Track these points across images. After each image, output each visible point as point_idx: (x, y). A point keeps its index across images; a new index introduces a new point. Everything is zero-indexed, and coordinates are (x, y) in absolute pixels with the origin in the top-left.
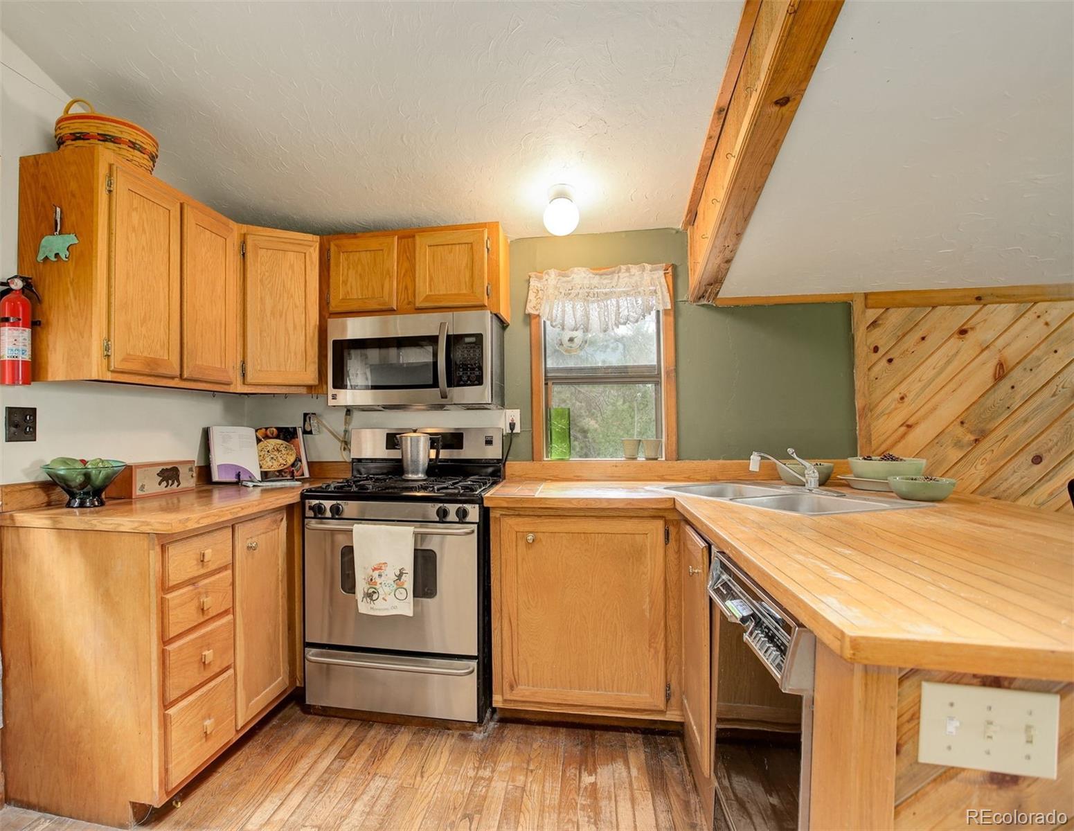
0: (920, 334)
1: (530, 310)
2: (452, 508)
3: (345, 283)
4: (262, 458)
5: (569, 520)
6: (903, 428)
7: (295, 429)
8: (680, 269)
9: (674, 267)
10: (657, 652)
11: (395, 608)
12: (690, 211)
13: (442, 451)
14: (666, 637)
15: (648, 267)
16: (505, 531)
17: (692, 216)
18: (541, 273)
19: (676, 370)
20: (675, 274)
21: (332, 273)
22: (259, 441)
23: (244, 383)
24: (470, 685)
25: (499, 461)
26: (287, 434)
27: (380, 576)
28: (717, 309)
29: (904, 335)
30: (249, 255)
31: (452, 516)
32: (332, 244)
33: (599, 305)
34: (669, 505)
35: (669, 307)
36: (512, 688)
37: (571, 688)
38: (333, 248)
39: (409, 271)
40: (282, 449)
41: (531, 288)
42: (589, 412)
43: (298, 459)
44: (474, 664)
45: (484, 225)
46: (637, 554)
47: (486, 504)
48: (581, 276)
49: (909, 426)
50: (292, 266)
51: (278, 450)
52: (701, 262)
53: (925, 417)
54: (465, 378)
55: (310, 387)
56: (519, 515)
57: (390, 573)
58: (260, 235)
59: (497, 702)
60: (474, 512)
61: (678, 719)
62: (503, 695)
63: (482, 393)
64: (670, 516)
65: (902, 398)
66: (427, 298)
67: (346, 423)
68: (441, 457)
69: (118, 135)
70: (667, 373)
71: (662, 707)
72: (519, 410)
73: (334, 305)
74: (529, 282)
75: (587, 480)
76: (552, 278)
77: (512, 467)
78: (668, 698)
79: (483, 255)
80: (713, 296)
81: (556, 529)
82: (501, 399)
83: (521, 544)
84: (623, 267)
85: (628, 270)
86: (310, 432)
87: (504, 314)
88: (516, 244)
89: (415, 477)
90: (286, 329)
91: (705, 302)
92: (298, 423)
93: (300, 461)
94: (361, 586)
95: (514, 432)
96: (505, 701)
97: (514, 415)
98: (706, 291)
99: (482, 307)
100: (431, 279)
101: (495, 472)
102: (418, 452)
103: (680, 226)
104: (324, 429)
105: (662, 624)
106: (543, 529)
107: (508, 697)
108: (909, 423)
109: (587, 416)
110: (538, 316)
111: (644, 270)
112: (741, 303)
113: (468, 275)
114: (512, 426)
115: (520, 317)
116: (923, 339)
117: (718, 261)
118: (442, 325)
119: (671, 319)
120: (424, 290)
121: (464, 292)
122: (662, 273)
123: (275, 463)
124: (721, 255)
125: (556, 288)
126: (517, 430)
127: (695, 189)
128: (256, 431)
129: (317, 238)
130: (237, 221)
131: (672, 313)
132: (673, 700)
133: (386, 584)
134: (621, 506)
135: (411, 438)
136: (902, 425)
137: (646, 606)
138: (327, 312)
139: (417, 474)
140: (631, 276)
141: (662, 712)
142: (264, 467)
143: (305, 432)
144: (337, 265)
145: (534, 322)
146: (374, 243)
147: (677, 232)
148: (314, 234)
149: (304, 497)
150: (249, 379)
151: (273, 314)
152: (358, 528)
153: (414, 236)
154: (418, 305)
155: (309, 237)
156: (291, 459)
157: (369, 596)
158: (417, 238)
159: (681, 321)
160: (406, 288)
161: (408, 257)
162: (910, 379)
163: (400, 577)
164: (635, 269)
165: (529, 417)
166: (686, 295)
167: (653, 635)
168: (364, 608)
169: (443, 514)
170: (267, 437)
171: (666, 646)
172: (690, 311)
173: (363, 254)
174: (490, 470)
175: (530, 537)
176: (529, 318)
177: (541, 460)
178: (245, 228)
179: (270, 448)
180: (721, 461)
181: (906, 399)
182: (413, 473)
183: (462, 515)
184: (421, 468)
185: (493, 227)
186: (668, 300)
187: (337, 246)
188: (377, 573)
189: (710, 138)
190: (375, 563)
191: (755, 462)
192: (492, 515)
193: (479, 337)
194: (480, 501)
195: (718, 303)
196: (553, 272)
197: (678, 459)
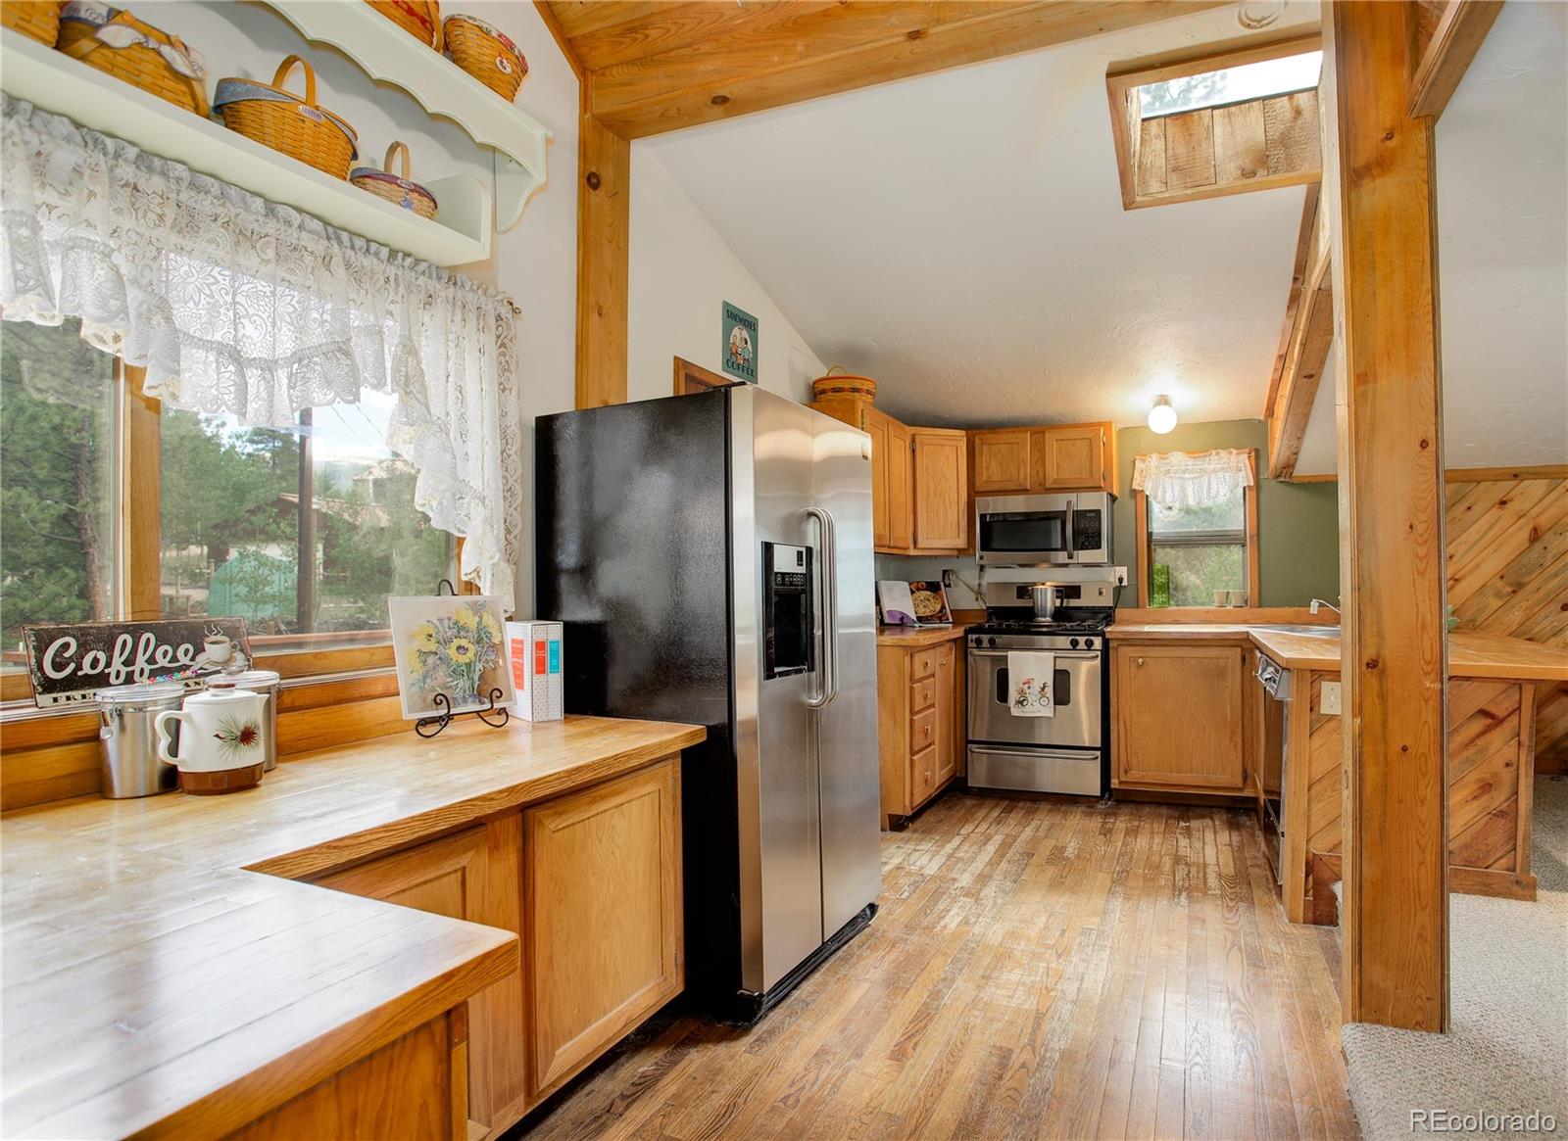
0: (1467, 505)
1: (1135, 486)
2: (1082, 640)
3: (988, 468)
4: (916, 606)
5: (1169, 648)
6: (1451, 582)
7: (938, 583)
8: (1261, 452)
9: (1257, 451)
10: (1236, 745)
11: (1039, 711)
12: (1268, 409)
13: (1065, 600)
14: (1243, 734)
15: (1234, 451)
16: (1122, 656)
17: (1270, 411)
18: (1144, 455)
19: (1258, 535)
20: (1258, 457)
21: (977, 460)
22: (912, 592)
23: (915, 548)
24: (1096, 767)
25: (1110, 608)
26: (933, 587)
27: (1029, 688)
28: (1292, 484)
29: (1453, 505)
30: (918, 451)
31: (1082, 645)
32: (977, 438)
33: (1193, 483)
34: (1245, 636)
35: (1252, 484)
36: (1126, 772)
37: (1171, 772)
38: (977, 441)
39: (1041, 459)
40: (931, 598)
41: (1136, 468)
42: (1189, 564)
43: (943, 607)
44: (1098, 753)
45: (1100, 424)
46: (1221, 673)
47: (1107, 636)
48: (1178, 458)
49: (1457, 580)
50: (947, 458)
51: (928, 600)
52: (1277, 452)
53: (1470, 572)
54: (1087, 544)
55: (960, 550)
56: (1132, 645)
57: (1036, 686)
58: (925, 433)
59: (1115, 784)
60: (1098, 642)
61: (1252, 795)
62: (1119, 778)
63: (1100, 555)
64: (1245, 646)
65: (1451, 557)
66: (1055, 481)
67: (980, 577)
68: (1064, 605)
69: (860, 387)
70: (1251, 537)
71: (1240, 785)
72: (1126, 568)
73: (979, 485)
74: (1134, 462)
75: (1184, 623)
76: (1154, 460)
77: (1120, 613)
78: (1245, 779)
79: (1100, 446)
80: (1288, 476)
81: (1159, 655)
82: (1113, 560)
83: (1134, 665)
84: (1214, 452)
85: (1218, 454)
86: (949, 586)
87: (1115, 493)
88: (1124, 432)
89: (1043, 619)
90: (945, 508)
91: (1282, 479)
92: (939, 578)
93: (945, 608)
94: (1013, 695)
95: (1123, 584)
96: (1121, 783)
97: (1122, 571)
98: (1282, 472)
99: (1098, 488)
100: (1058, 466)
101: (1107, 615)
102: (1046, 601)
103: (1262, 418)
104: (961, 583)
105: (1240, 724)
106: (1150, 654)
107: (1123, 779)
108: (1456, 577)
109: (1186, 569)
110: (1142, 491)
111: (1231, 453)
112: (1314, 480)
113: (1088, 464)
114: (1121, 580)
115: (1127, 492)
116: (1469, 508)
117: (1287, 453)
118: (1069, 503)
119: (1254, 494)
120: (1052, 475)
121: (1084, 476)
122: (1246, 456)
123: (928, 610)
124: (1288, 451)
125: (1157, 467)
126: (1125, 583)
127: (1270, 397)
128: (910, 584)
129: (964, 433)
130: (909, 425)
131: (1255, 488)
132: (1249, 781)
133: (1033, 695)
134: (1208, 637)
135: (1041, 589)
136: (1451, 579)
137: (1228, 711)
138: (973, 493)
139: (1045, 617)
140: (1220, 459)
141: (1240, 790)
142: (919, 612)
143: (945, 586)
144: (981, 455)
145: (1138, 496)
146: (1011, 437)
147: (1260, 421)
148: (962, 429)
149: (967, 632)
150: (920, 545)
151: (935, 494)
152: (1010, 654)
153: (1043, 432)
154: (1047, 486)
155: (958, 432)
156: (938, 607)
157: (1020, 703)
158: (1047, 434)
159: (1263, 495)
160: (1038, 473)
161: (1040, 448)
162: (1459, 540)
163: (1043, 689)
164: (1223, 453)
165: (1134, 573)
166: (1265, 474)
167: (1233, 733)
168: (1015, 712)
169: (1074, 643)
170: (919, 589)
171: (1243, 740)
172: (1271, 487)
173: (1002, 446)
174: (1102, 616)
175: (1141, 660)
176: (1134, 493)
177: (1144, 607)
178: (913, 430)
179: (922, 598)
180: (1296, 608)
181: (1454, 558)
182: (1042, 617)
183: (1089, 644)
184: (1048, 613)
185: (1107, 425)
186: (1251, 478)
187: (980, 439)
188: (1026, 686)
189: (1276, 370)
190: (1024, 679)
191: (1314, 607)
192: (1111, 645)
193: (1098, 512)
194: (1102, 634)
195: (1295, 481)
196: (1155, 456)
197: (1260, 607)
